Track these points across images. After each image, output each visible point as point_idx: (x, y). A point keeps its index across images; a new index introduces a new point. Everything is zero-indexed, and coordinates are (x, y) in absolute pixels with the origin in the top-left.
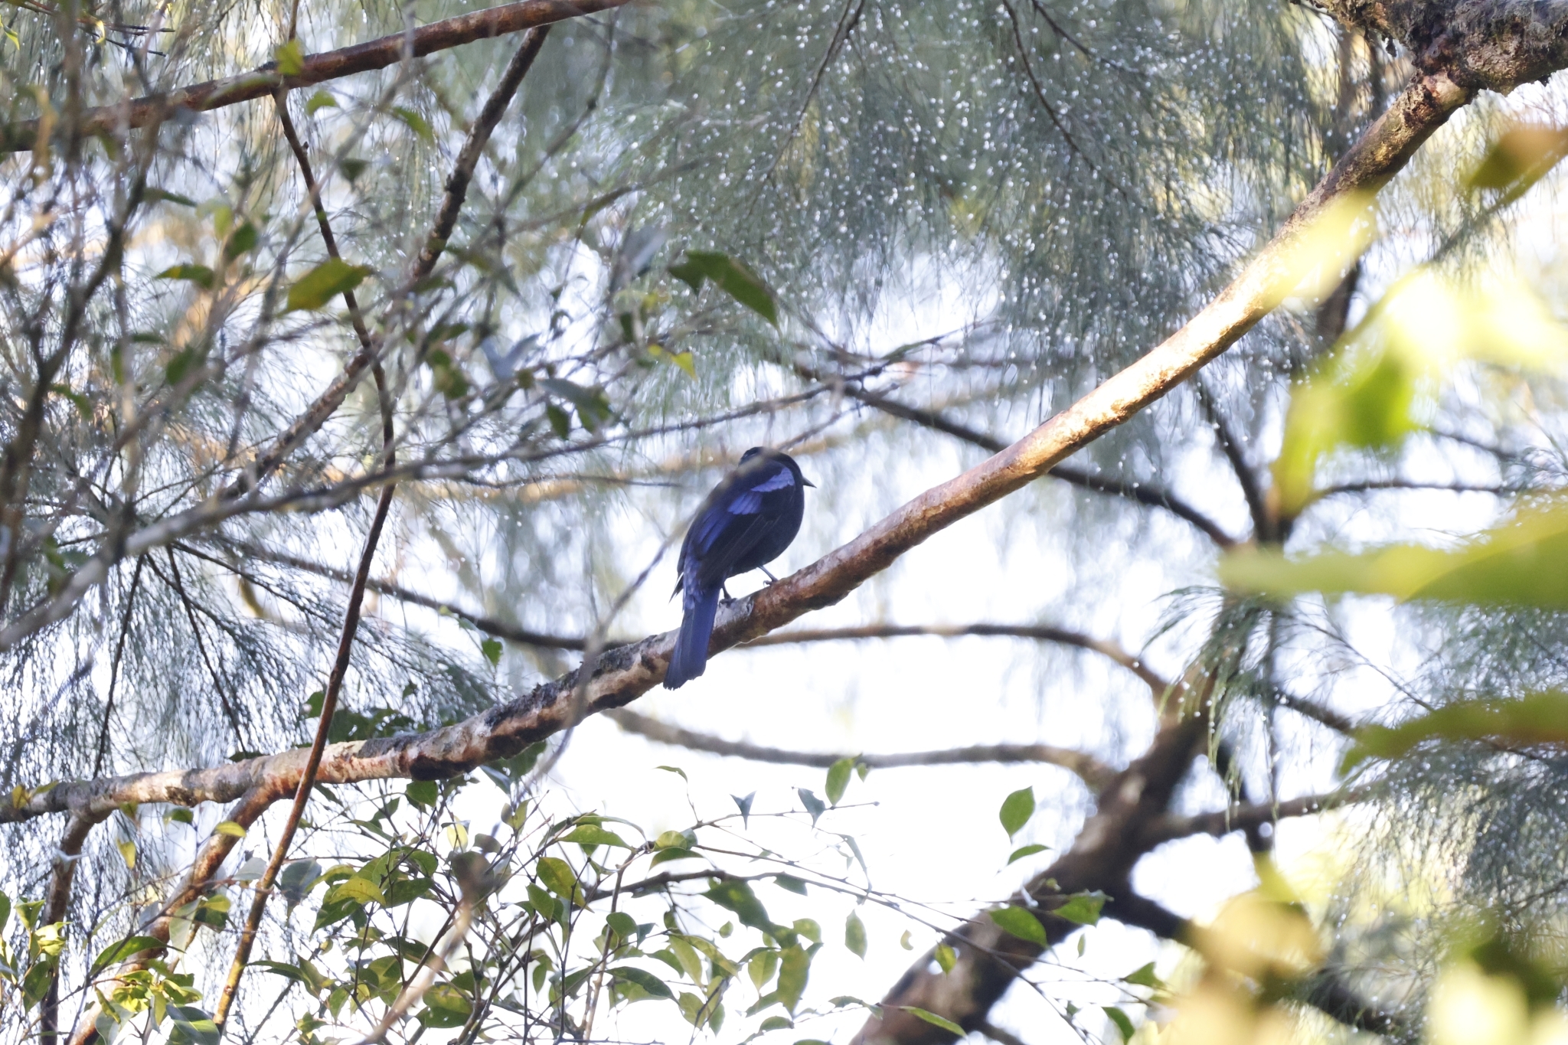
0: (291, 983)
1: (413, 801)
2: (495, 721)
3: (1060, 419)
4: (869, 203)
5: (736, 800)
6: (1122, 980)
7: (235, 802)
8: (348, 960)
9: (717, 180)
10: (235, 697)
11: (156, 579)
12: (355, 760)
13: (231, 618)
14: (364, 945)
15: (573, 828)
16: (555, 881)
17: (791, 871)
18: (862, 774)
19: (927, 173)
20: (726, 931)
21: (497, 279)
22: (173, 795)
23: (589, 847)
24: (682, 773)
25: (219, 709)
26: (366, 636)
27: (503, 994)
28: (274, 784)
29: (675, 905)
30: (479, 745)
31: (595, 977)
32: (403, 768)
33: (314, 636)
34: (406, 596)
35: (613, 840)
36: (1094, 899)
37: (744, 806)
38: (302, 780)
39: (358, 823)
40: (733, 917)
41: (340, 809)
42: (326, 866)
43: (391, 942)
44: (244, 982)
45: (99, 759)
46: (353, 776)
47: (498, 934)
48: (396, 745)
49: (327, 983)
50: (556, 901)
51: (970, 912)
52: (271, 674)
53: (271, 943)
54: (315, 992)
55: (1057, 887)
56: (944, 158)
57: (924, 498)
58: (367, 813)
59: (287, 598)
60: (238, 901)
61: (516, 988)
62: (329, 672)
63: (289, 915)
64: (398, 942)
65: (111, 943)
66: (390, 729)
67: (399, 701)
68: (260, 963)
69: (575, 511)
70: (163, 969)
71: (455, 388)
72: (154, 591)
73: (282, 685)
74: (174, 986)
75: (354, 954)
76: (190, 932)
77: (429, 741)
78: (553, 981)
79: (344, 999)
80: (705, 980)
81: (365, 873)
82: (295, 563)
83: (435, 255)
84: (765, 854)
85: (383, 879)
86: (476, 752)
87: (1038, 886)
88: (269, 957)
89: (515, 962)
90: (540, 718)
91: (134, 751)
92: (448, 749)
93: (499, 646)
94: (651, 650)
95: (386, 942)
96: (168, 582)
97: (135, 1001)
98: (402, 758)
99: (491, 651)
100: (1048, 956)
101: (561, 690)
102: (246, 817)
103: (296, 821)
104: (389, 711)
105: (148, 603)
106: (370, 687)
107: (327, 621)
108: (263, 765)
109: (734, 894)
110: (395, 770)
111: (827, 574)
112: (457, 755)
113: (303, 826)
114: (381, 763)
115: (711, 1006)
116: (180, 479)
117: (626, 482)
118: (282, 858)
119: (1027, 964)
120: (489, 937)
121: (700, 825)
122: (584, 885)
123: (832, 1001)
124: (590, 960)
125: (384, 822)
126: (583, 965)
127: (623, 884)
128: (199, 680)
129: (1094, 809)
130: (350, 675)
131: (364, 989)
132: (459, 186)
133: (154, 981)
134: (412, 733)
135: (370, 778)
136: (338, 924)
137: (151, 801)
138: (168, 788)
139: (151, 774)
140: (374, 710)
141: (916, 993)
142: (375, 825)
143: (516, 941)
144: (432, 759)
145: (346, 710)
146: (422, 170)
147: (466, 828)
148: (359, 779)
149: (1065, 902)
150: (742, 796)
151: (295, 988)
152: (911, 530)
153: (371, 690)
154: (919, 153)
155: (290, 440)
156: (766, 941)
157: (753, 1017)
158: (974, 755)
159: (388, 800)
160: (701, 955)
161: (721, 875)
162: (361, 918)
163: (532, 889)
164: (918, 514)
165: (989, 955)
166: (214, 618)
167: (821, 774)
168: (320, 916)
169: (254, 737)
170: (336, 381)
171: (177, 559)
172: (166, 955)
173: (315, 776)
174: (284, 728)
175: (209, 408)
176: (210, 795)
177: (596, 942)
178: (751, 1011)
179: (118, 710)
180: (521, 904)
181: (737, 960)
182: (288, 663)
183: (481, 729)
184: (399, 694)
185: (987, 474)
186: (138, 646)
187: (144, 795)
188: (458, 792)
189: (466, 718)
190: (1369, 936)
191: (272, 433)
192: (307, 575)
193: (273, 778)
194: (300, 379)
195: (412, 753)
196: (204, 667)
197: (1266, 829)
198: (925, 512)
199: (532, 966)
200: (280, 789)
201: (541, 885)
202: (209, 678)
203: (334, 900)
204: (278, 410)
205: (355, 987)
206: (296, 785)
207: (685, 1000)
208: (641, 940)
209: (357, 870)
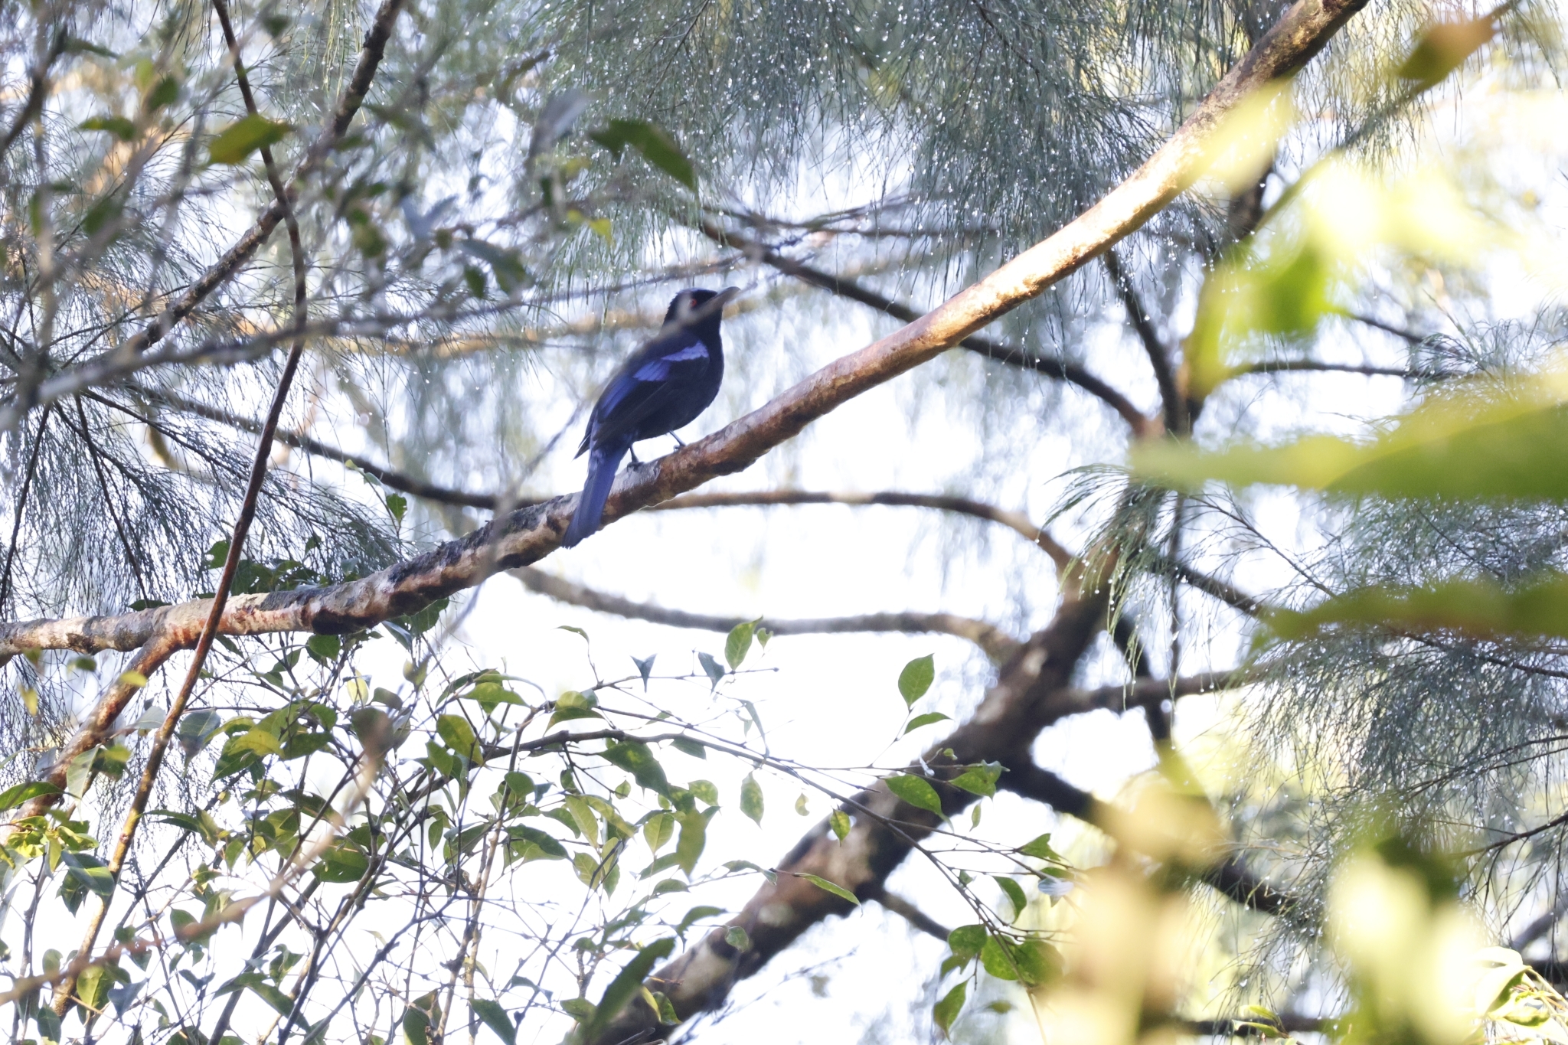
0: (187, 833)
1: (313, 655)
2: (398, 577)
3: (972, 292)
4: (782, 72)
5: (637, 662)
6: (1015, 851)
7: (137, 650)
8: (244, 811)
9: (631, 44)
10: (139, 545)
11: (63, 425)
12: (258, 613)
13: (137, 466)
14: (261, 797)
15: (472, 686)
16: (454, 739)
17: (689, 733)
18: (763, 640)
19: (840, 44)
20: (622, 792)
21: (418, 138)
22: (74, 642)
23: (488, 705)
24: (584, 634)
25: (121, 557)
26: (271, 487)
27: (398, 850)
28: (175, 634)
29: (572, 764)
30: (382, 600)
31: (491, 835)
32: (305, 621)
33: (219, 484)
34: (314, 448)
35: (513, 699)
36: (991, 769)
37: (645, 669)
38: (204, 630)
39: (258, 675)
40: (631, 778)
41: (240, 660)
42: (226, 716)
43: (289, 795)
44: (138, 831)
46: (255, 628)
47: (395, 790)
48: (298, 599)
49: (223, 834)
50: (455, 758)
51: (868, 780)
52: (175, 523)
53: (168, 793)
54: (211, 843)
55: (955, 757)
56: (858, 29)
57: (834, 367)
58: (266, 664)
59: (193, 448)
60: (137, 748)
61: (412, 845)
62: (234, 523)
63: (186, 765)
64: (296, 794)
65: (6, 788)
66: (292, 582)
67: (302, 553)
68: (156, 812)
69: (485, 370)
70: (57, 815)
71: (373, 246)
72: (60, 437)
73: (186, 535)
74: (69, 832)
75: (252, 805)
76: (85, 780)
77: (331, 596)
78: (449, 837)
79: (240, 851)
80: (600, 841)
81: (264, 725)
82: (204, 411)
83: (351, 111)
84: (664, 715)
85: (283, 732)
86: (379, 607)
87: (937, 757)
88: (164, 807)
89: (411, 819)
90: (444, 576)
91: (36, 597)
92: (351, 604)
93: (404, 501)
94: (557, 512)
95: (281, 794)
96: (75, 429)
97: (31, 846)
98: (304, 612)
99: (395, 506)
100: (945, 827)
101: (465, 548)
102: (146, 667)
103: (197, 671)
104: (292, 563)
105: (54, 449)
106: (273, 539)
107: (233, 472)
108: (165, 614)
109: (631, 755)
110: (297, 623)
111: (735, 440)
112: (359, 610)
113: (203, 677)
114: (283, 616)
115: (607, 867)
116: (89, 325)
117: (537, 344)
118: (182, 708)
119: (925, 834)
120: (387, 792)
121: (600, 686)
122: (482, 742)
123: (726, 865)
124: (486, 817)
125: (284, 674)
126: (479, 821)
127: (522, 741)
128: (105, 529)
129: (994, 681)
130: (255, 527)
131: (260, 841)
132: (377, 42)
133: (49, 827)
134: (314, 587)
135: (271, 631)
136: (235, 775)
137: (51, 647)
138: (69, 635)
139: (52, 621)
140: (277, 561)
141: (813, 860)
142: (275, 676)
143: (413, 796)
144: (335, 614)
145: (250, 560)
146: (338, 27)
147: (368, 683)
148: (261, 631)
149: (963, 772)
150: (643, 658)
151: (191, 838)
152: (820, 399)
153: (274, 542)
154: (833, 24)
155: (201, 291)
156: (662, 803)
157: (647, 880)
158: (878, 624)
159: (288, 652)
160: (597, 815)
161: (620, 736)
162: (258, 770)
163: (431, 746)
164: (828, 383)
165: (885, 822)
166: (120, 466)
167: (722, 637)
168: (218, 768)
169: (156, 585)
170: (248, 232)
171: (84, 406)
172: (62, 802)
173: (217, 628)
174: (187, 578)
175: (120, 256)
176: (112, 644)
177: (492, 799)
178: (646, 873)
179: (21, 555)
180: (420, 761)
181: (633, 822)
182: (193, 513)
183: (384, 584)
184: (303, 547)
185: (898, 344)
186: (43, 491)
187: (45, 641)
188: (359, 647)
189: (369, 573)
190: (1265, 816)
191: (182, 282)
192: (213, 425)
193: (175, 628)
194: (212, 229)
195: (315, 607)
196: (108, 514)
197: (1167, 706)
198: (834, 381)
199: (429, 823)
200: (181, 638)
201: (440, 741)
202: (113, 525)
203: (233, 751)
204: (190, 259)
205: (252, 838)
206: (199, 635)
207: (581, 861)
208: (538, 799)
209: (257, 722)
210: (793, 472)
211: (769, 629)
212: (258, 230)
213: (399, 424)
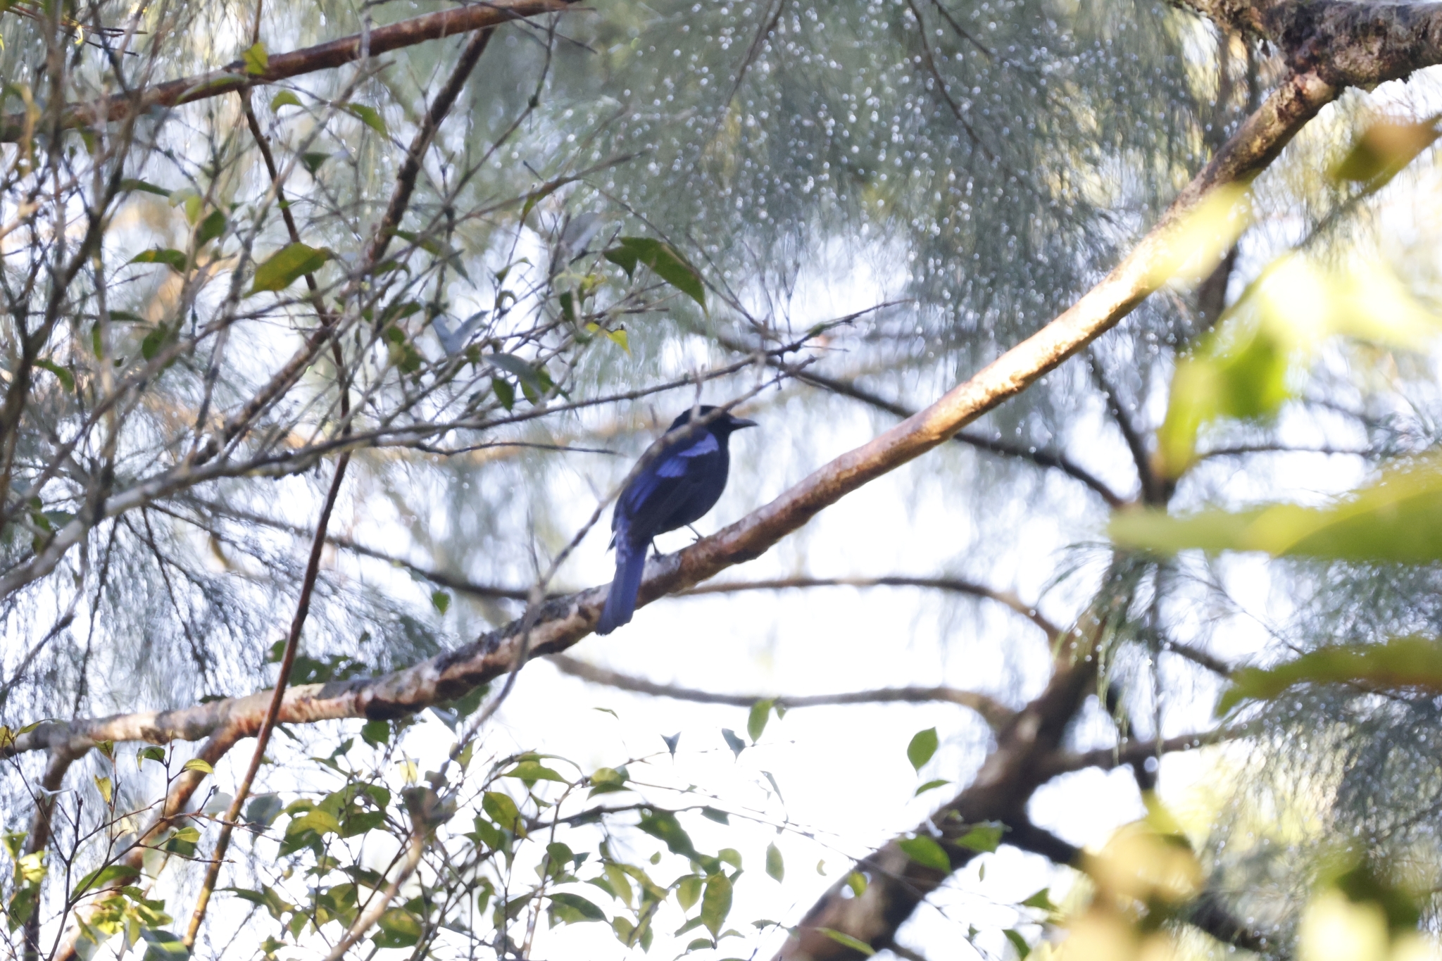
0: (255, 907)
1: (367, 740)
2: (443, 666)
3: (963, 389)
4: (787, 190)
5: (665, 738)
6: (1020, 903)
7: (205, 739)
8: (308, 887)
9: (648, 169)
10: (203, 645)
11: (131, 536)
12: (314, 702)
13: (201, 572)
14: (322, 872)
15: (515, 765)
16: (498, 814)
17: (715, 805)
18: (781, 714)
19: (839, 164)
20: (656, 859)
21: (447, 262)
22: (146, 734)
23: (529, 782)
24: (614, 714)
25: (188, 655)
26: (324, 588)
27: (450, 918)
28: (239, 724)
29: (609, 835)
30: (428, 688)
31: (535, 902)
32: (358, 709)
33: (277, 586)
34: (360, 550)
35: (552, 776)
36: (993, 827)
37: (672, 744)
38: (265, 720)
39: (317, 760)
40: (662, 845)
41: (300, 747)
42: (287, 800)
43: (348, 870)
44: (211, 907)
45: (78, 700)
46: (312, 716)
47: (446, 862)
48: (352, 688)
49: (288, 908)
50: (500, 831)
51: (880, 842)
52: (236, 623)
53: (235, 872)
54: (278, 916)
55: (960, 818)
56: (856, 149)
57: (838, 462)
59: (251, 554)
61: (463, 912)
62: (290, 622)
63: (253, 844)
64: (354, 870)
65: (89, 871)
66: (346, 674)
67: (355, 648)
68: (227, 889)
69: (518, 471)
70: (136, 895)
71: (408, 362)
72: (129, 547)
73: (247, 633)
74: (147, 910)
75: (314, 881)
76: (162, 861)
77: (382, 685)
78: (497, 905)
79: (304, 922)
80: (636, 904)
81: (324, 806)
82: (259, 520)
83: (388, 239)
84: (691, 789)
85: (341, 811)
86: (426, 694)
87: (942, 818)
88: (234, 884)
89: (461, 888)
90: (485, 664)
91: (111, 694)
92: (400, 692)
93: (447, 596)
94: (587, 602)
95: (341, 870)
96: (142, 539)
97: (111, 924)
98: (357, 700)
99: (440, 602)
100: (950, 881)
101: (504, 637)
102: (212, 755)
103: (260, 757)
104: (345, 657)
105: (123, 558)
106: (328, 634)
107: (289, 575)
108: (229, 706)
109: (663, 826)
110: (351, 711)
111: (749, 531)
112: (408, 697)
113: (266, 763)
114: (338, 705)
115: (642, 928)
116: (154, 444)
117: (564, 448)
118: (246, 792)
119: (932, 889)
120: (439, 865)
121: (631, 761)
122: (525, 817)
123: (753, 923)
124: (530, 886)
125: (340, 759)
126: (523, 890)
127: (561, 816)
128: (172, 629)
129: (995, 745)
130: (309, 623)
131: (322, 913)
132: (409, 175)
133: (128, 906)
134: (367, 678)
135: (328, 718)
136: (298, 853)
137: (126, 740)
138: (142, 729)
139: (126, 715)
140: (332, 656)
141: (831, 915)
142: (332, 761)
143: (463, 869)
144: (385, 702)
145: (306, 656)
146: (376, 160)
147: (417, 765)
148: (317, 719)
149: (967, 832)
150: (670, 735)
151: (259, 912)
152: (826, 491)
153: (329, 638)
154: (833, 145)
155: (254, 409)
156: (693, 868)
157: (680, 937)
158: (883, 696)
159: (344, 739)
160: (632, 881)
161: (651, 807)
162: (319, 847)
163: (479, 821)
164: (833, 476)
165: (898, 881)
166: (184, 572)
168: (282, 846)
169: (220, 681)
170: (297, 354)
171: (150, 518)
172: (139, 881)
173: (277, 716)
174: (249, 673)
175: (180, 379)
176: (180, 734)
177: (537, 869)
178: (679, 932)
179: (96, 656)
180: (469, 835)
181: (665, 887)
182: (253, 613)
183: (430, 673)
184: (355, 642)
185: (896, 439)
186: (114, 597)
187: (119, 734)
188: (409, 731)
189: (416, 663)
190: (1248, 862)
191: (238, 402)
192: (271, 532)
193: (239, 719)
194: (264, 351)
195: (367, 696)
196: (176, 616)
197: (1151, 763)
198: (839, 475)
199: (477, 891)
200: (245, 728)
201: (486, 817)
202: (180, 628)
203: (296, 831)
204: (244, 381)
205: (314, 911)
206: (260, 724)
207: (619, 924)
208: (578, 866)
209: (316, 803)
210: (802, 559)
211: (783, 704)
212: (306, 351)
213: (439, 525)
